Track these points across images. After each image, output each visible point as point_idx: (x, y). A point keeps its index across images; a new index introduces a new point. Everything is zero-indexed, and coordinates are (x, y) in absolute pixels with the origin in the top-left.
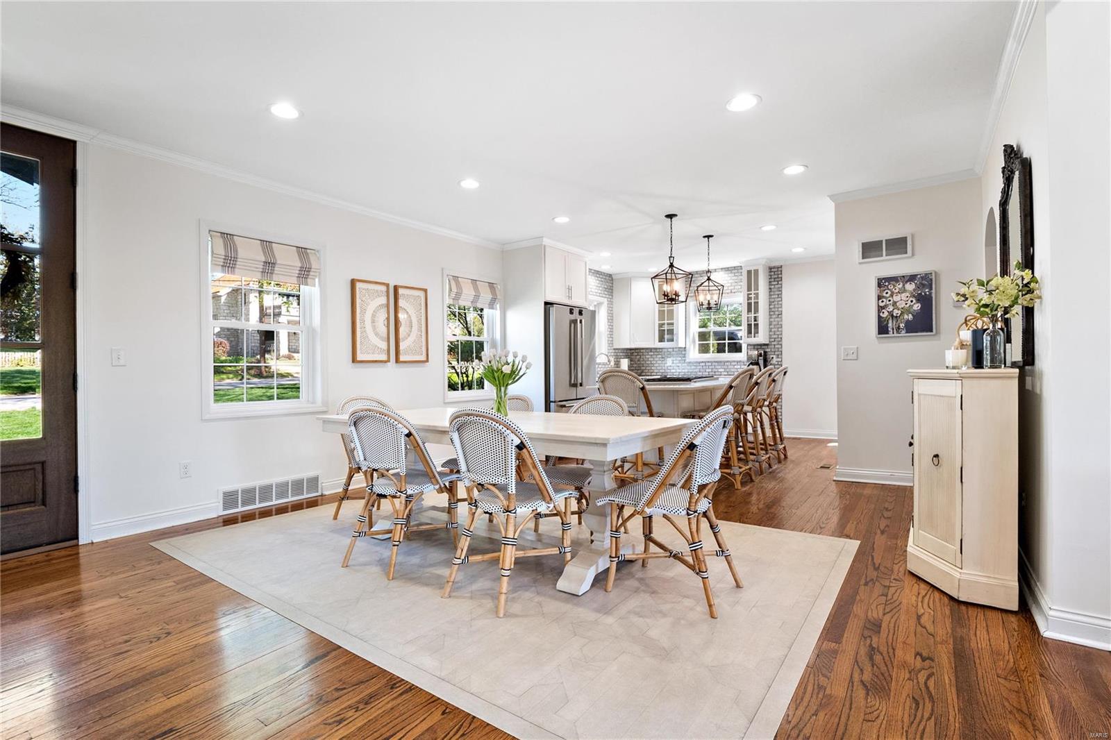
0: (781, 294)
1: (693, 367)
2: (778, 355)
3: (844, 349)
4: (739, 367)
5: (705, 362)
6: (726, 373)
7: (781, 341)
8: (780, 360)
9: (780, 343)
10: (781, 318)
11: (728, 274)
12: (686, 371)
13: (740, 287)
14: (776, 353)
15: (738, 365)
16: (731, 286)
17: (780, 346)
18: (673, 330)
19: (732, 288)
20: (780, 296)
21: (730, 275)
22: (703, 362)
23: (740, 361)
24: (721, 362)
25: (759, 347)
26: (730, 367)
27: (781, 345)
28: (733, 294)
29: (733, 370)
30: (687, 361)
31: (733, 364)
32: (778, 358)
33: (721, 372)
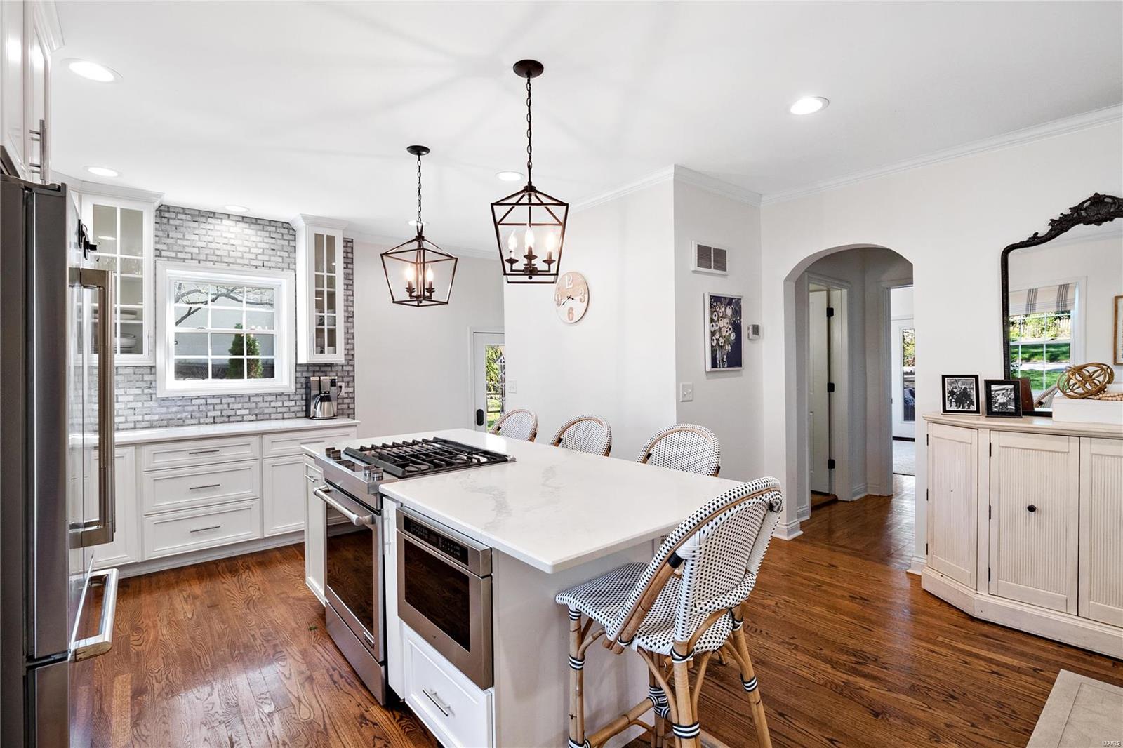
0: (352, 285)
1: (174, 409)
2: (348, 382)
3: (683, 385)
4: (280, 404)
5: (206, 398)
6: (254, 417)
7: (353, 359)
8: (351, 390)
9: (351, 363)
10: (353, 322)
11: (257, 230)
12: (156, 417)
13: (280, 260)
14: (346, 379)
15: (277, 401)
16: (263, 254)
17: (351, 368)
19: (266, 258)
21: (259, 233)
22: (198, 397)
23: (282, 394)
24: (242, 396)
25: (317, 369)
26: (261, 405)
27: (353, 366)
28: (267, 270)
29: (266, 411)
30: (159, 395)
31: (269, 398)
32: (348, 386)
33: (243, 416)
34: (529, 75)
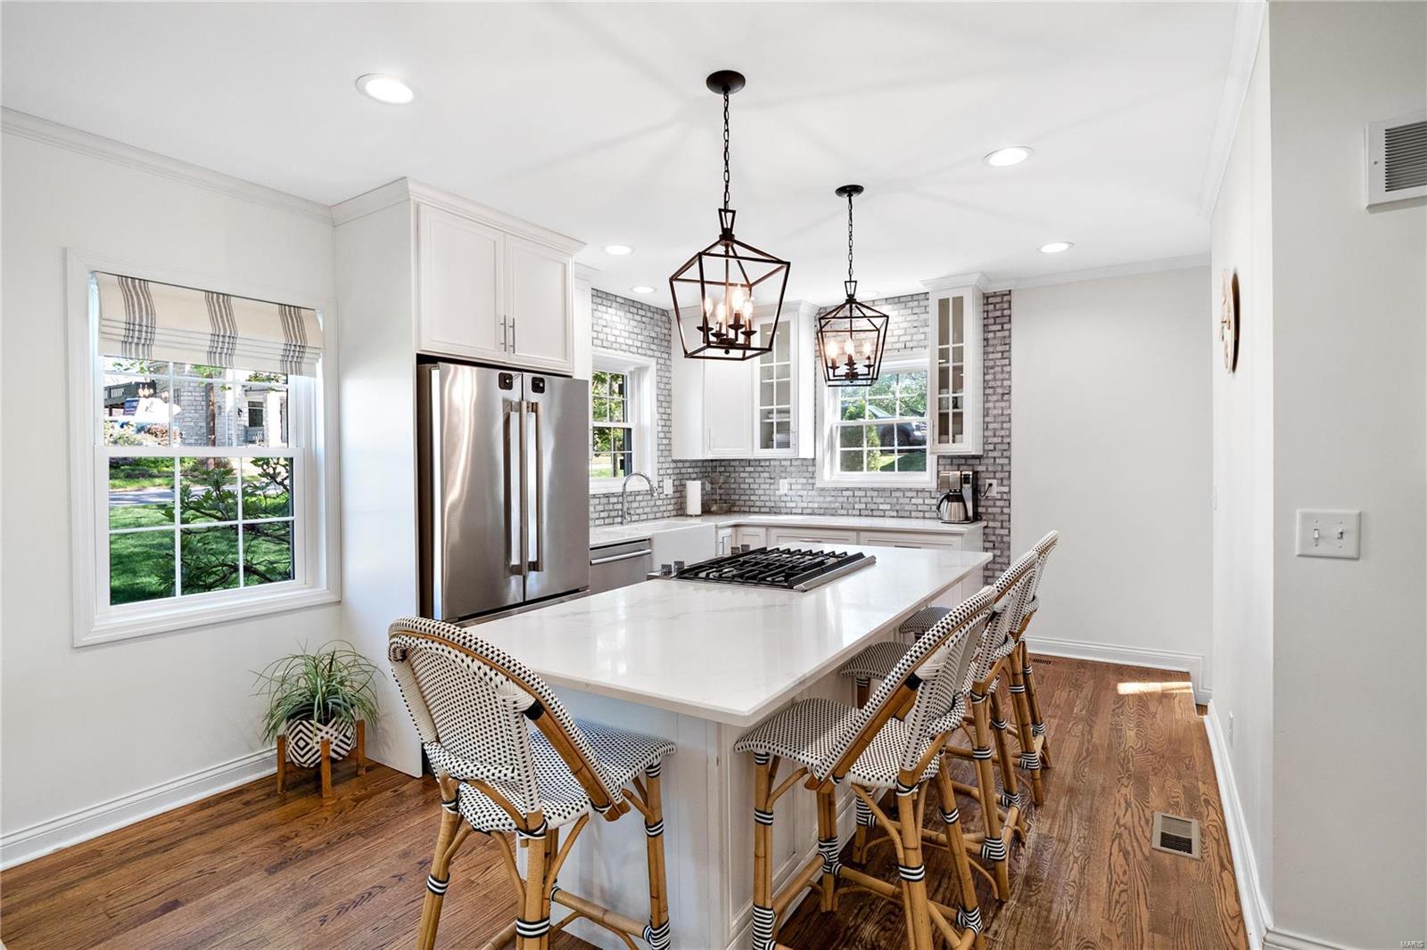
0: (1009, 351)
1: (829, 499)
2: (1002, 479)
3: (1307, 518)
4: (921, 501)
5: (853, 490)
6: (895, 514)
7: (1009, 449)
8: (1005, 489)
9: (1005, 454)
10: (1009, 401)
11: (899, 309)
12: (816, 505)
13: (923, 337)
14: (999, 475)
15: (917, 497)
16: (905, 334)
17: (1006, 461)
18: (789, 422)
19: (909, 338)
20: (1006, 354)
21: (902, 311)
22: (847, 489)
23: (923, 490)
24: (884, 490)
25: (963, 461)
26: (901, 501)
27: (1009, 458)
28: (908, 352)
29: (907, 508)
30: (818, 485)
31: (909, 494)
32: (1002, 485)
33: (885, 511)
34: (726, 90)
